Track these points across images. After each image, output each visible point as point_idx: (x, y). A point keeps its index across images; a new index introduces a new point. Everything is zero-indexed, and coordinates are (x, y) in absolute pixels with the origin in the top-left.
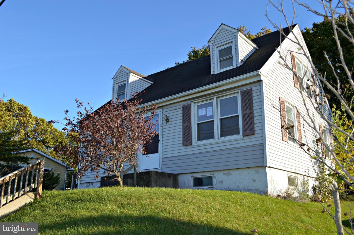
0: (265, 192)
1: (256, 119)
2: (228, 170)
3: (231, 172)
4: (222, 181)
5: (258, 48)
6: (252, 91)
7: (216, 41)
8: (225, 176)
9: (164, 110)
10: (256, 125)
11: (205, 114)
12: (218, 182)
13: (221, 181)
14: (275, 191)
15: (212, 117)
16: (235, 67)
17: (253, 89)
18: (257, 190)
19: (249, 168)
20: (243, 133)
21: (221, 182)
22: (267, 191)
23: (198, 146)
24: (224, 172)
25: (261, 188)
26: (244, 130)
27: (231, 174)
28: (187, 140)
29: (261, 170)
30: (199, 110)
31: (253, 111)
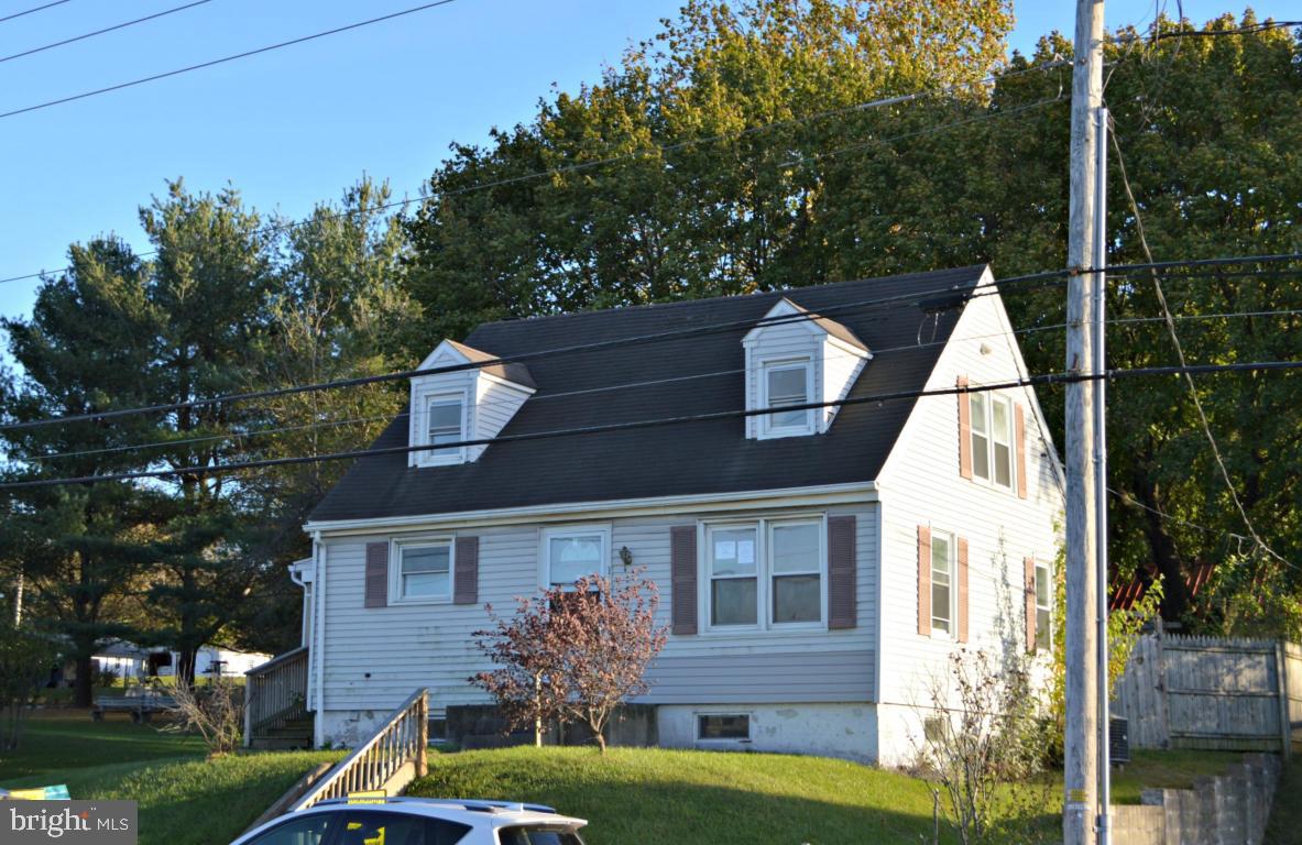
0: (869, 760)
1: (862, 593)
2: (788, 705)
3: (797, 708)
4: (774, 729)
5: (871, 357)
6: (855, 522)
7: (762, 344)
8: (782, 718)
9: (617, 530)
10: (860, 607)
11: (733, 556)
12: (763, 729)
13: (771, 727)
14: (894, 755)
15: (752, 566)
16: (812, 433)
17: (859, 517)
18: (854, 753)
19: (839, 703)
20: (829, 622)
21: (772, 731)
22: (877, 756)
23: (715, 639)
24: (779, 708)
25: (864, 750)
26: (832, 613)
27: (796, 714)
28: (684, 620)
29: (866, 709)
30: (717, 544)
31: (854, 571)
